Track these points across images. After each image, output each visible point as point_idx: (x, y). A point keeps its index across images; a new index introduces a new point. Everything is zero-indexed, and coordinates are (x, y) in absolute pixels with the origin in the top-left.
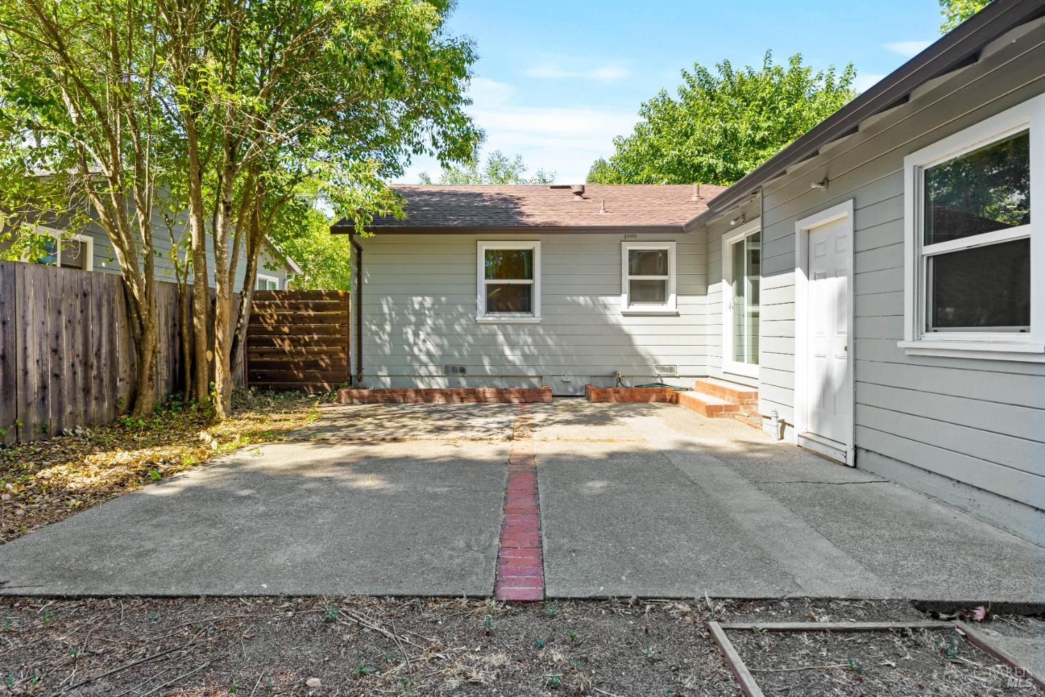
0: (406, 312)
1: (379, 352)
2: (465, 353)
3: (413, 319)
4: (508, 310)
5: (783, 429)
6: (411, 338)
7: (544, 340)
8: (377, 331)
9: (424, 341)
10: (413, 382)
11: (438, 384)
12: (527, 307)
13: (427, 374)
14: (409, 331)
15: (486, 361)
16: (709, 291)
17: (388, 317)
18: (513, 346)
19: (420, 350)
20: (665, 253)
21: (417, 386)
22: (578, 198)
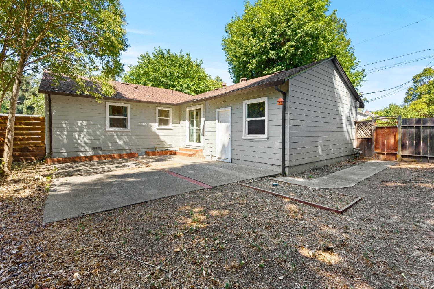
0: (74, 127)
1: (61, 143)
2: (101, 142)
3: (78, 129)
4: (118, 127)
5: (212, 157)
6: (77, 137)
7: (132, 137)
8: (60, 134)
9: (83, 138)
10: (78, 154)
11: (89, 154)
12: (125, 126)
13: (85, 150)
14: (76, 134)
15: (110, 145)
16: (181, 123)
17: (65, 129)
18: (120, 139)
19: (81, 142)
20: (168, 111)
21: (80, 155)
22: (135, 90)
